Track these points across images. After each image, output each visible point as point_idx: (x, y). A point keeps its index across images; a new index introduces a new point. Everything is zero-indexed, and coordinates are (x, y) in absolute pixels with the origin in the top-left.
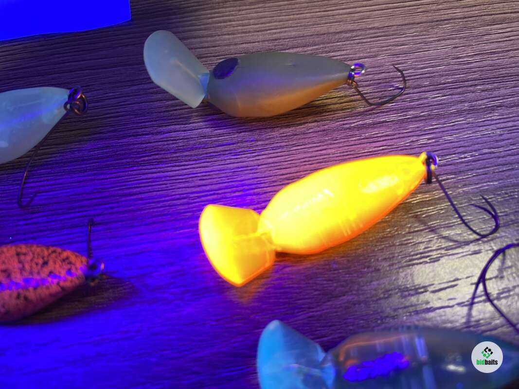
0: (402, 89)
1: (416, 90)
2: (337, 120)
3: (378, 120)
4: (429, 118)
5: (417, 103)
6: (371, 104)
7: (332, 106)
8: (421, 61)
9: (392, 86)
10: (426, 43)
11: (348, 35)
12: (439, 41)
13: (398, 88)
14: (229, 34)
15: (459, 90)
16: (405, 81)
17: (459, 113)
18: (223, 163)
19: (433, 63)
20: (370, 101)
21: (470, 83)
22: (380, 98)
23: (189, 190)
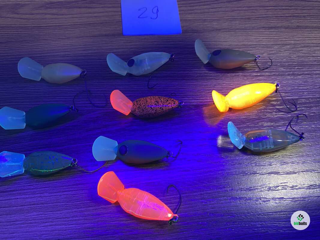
0: (270, 65)
1: (275, 66)
2: (249, 73)
3: (262, 74)
4: (278, 75)
5: (275, 70)
6: (260, 69)
7: (247, 68)
8: (278, 57)
9: (267, 64)
10: (280, 51)
11: (254, 46)
12: (285, 51)
13: (269, 65)
14: (214, 42)
15: (290, 68)
16: (272, 63)
17: (289, 75)
18: (211, 82)
19: (282, 58)
20: (260, 68)
21: (294, 66)
22: (263, 67)
23: (201, 89)
